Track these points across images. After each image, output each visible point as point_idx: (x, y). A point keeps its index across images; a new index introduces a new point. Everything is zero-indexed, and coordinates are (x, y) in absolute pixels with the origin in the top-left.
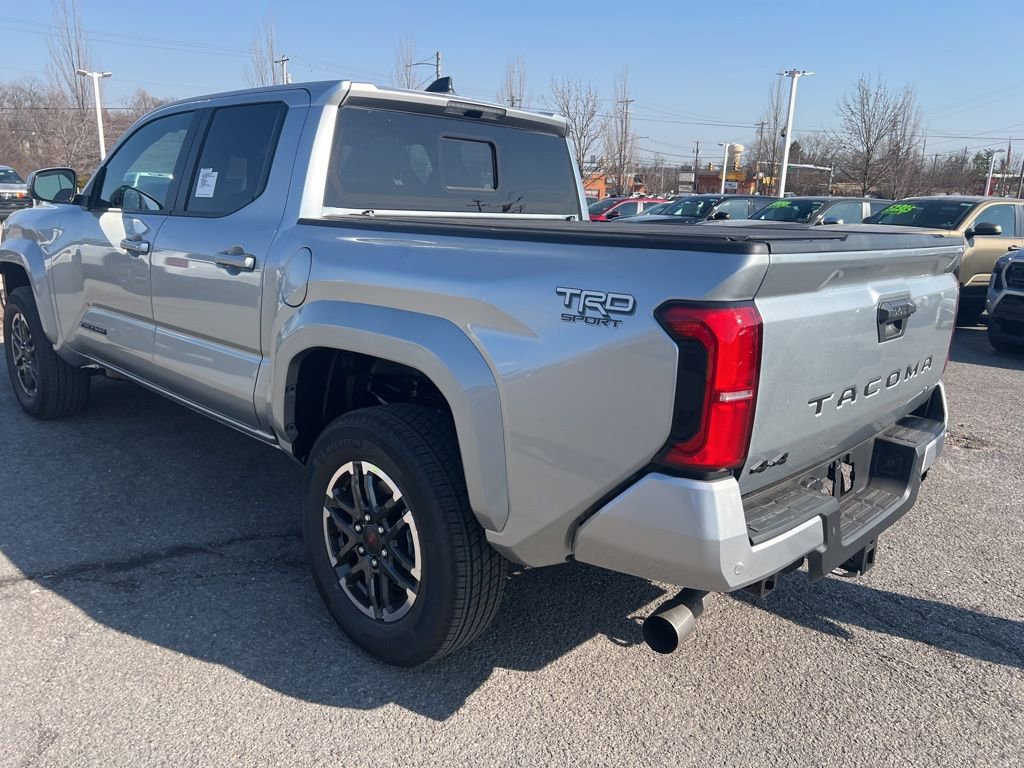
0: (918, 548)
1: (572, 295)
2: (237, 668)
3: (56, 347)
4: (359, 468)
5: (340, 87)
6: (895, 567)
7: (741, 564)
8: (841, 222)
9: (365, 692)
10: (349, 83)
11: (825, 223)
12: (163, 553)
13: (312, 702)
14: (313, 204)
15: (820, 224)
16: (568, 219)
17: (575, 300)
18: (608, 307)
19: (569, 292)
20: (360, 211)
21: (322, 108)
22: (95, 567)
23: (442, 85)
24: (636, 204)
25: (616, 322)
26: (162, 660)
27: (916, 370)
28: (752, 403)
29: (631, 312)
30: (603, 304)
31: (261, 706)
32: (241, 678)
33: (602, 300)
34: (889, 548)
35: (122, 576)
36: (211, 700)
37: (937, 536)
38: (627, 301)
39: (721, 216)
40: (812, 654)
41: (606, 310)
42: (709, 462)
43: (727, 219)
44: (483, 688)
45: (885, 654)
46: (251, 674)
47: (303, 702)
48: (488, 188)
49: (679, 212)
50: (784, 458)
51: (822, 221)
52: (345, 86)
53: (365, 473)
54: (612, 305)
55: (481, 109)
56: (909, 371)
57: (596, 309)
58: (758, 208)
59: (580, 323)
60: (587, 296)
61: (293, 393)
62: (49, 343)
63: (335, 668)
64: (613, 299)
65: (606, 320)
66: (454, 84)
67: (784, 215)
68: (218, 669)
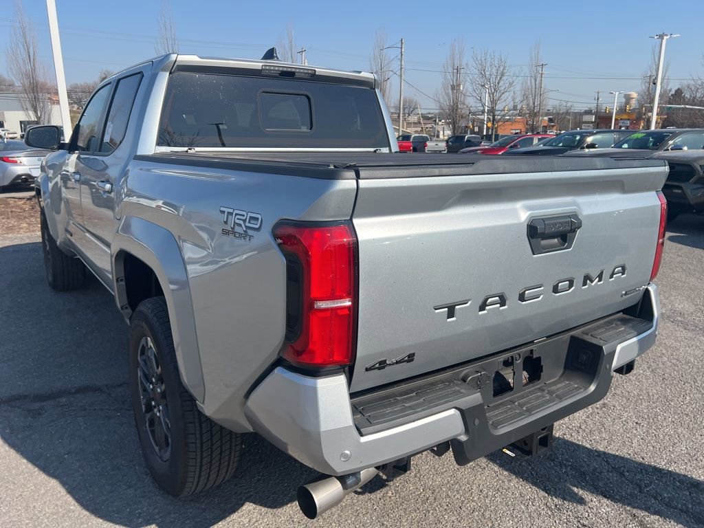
0: (665, 424)
1: (228, 213)
2: (64, 484)
3: (58, 243)
5: (169, 59)
6: (635, 441)
7: (348, 452)
8: (685, 148)
9: (140, 514)
10: (176, 55)
11: (672, 149)
12: (73, 391)
13: (99, 517)
14: (149, 144)
15: (668, 150)
16: (375, 151)
17: (230, 217)
18: (248, 224)
19: (227, 210)
20: (186, 149)
21: (157, 74)
22: (26, 397)
23: (270, 54)
24: (532, 139)
25: (250, 236)
26: (22, 472)
27: (600, 277)
29: (258, 230)
30: (244, 221)
31: (63, 517)
32: (63, 491)
33: (244, 218)
34: (637, 423)
35: (37, 405)
36: (34, 507)
37: (687, 415)
38: (258, 219)
39: (592, 146)
40: (516, 517)
41: (246, 227)
42: (318, 361)
43: (595, 148)
44: (228, 519)
45: (586, 523)
46: (71, 491)
47: (93, 517)
48: (304, 129)
49: (561, 145)
50: (411, 358)
51: (669, 148)
52: (173, 57)
53: (149, 346)
54: (249, 222)
55: (294, 70)
56: (587, 278)
57: (240, 225)
58: (622, 139)
60: (236, 214)
61: (123, 283)
63: (131, 491)
64: (251, 218)
65: (244, 235)
66: (279, 53)
67: (641, 144)
68: (54, 483)
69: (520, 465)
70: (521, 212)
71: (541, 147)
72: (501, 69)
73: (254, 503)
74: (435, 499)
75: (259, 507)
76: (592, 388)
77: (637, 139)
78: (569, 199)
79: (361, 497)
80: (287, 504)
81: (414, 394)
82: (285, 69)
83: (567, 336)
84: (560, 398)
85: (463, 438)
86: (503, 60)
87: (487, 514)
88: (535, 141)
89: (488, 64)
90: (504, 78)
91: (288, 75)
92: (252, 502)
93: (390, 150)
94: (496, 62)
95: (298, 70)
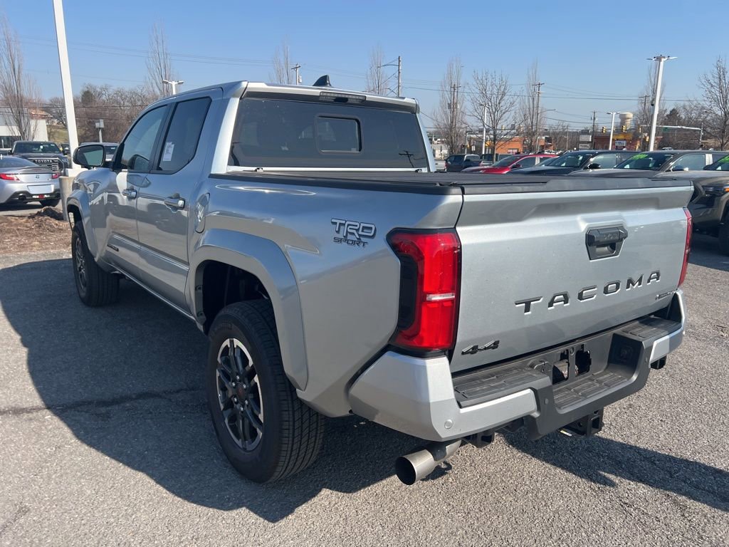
0: (686, 421)
1: (340, 224)
2: (151, 476)
3: (96, 259)
4: (232, 342)
5: (240, 85)
6: (662, 436)
7: (450, 421)
8: (686, 169)
9: (229, 499)
10: (246, 83)
11: (673, 170)
12: (134, 397)
13: (192, 502)
14: (221, 164)
15: (670, 171)
16: (417, 171)
17: (342, 227)
18: (360, 233)
19: (338, 222)
20: (254, 169)
21: (228, 100)
22: (90, 403)
23: (323, 81)
24: (535, 159)
25: (364, 243)
26: (108, 467)
27: (640, 281)
28: (456, 303)
29: (373, 237)
30: (357, 230)
31: (158, 503)
32: (153, 482)
33: (357, 228)
34: (661, 421)
35: (103, 410)
36: (129, 496)
37: (706, 414)
38: (371, 228)
39: (594, 166)
40: (566, 497)
41: (359, 235)
42: (425, 344)
43: (599, 168)
44: (310, 502)
45: (627, 501)
46: (159, 482)
47: (186, 502)
48: (355, 151)
49: (564, 165)
50: (496, 345)
51: (671, 169)
52: (244, 84)
53: (235, 347)
54: (362, 231)
55: (347, 96)
56: (630, 282)
57: (353, 234)
58: (624, 160)
59: (344, 244)
60: (348, 225)
61: (201, 291)
62: (92, 257)
63: (215, 481)
64: (364, 228)
65: (358, 242)
66: (331, 80)
67: (642, 165)
68: (140, 475)
69: (563, 455)
70: (581, 224)
71: (544, 167)
72: (502, 88)
73: (330, 489)
74: (492, 484)
75: (335, 492)
76: (635, 377)
77: (640, 159)
78: (615, 213)
79: (425, 483)
80: (360, 489)
81: (495, 377)
82: (340, 96)
83: (610, 334)
84: (609, 386)
85: (536, 415)
86: (504, 80)
87: (540, 495)
88: (537, 161)
89: (489, 84)
90: (506, 98)
91: (341, 100)
92: (328, 488)
93: (429, 170)
94: (497, 82)
95: (350, 97)
